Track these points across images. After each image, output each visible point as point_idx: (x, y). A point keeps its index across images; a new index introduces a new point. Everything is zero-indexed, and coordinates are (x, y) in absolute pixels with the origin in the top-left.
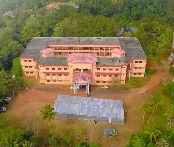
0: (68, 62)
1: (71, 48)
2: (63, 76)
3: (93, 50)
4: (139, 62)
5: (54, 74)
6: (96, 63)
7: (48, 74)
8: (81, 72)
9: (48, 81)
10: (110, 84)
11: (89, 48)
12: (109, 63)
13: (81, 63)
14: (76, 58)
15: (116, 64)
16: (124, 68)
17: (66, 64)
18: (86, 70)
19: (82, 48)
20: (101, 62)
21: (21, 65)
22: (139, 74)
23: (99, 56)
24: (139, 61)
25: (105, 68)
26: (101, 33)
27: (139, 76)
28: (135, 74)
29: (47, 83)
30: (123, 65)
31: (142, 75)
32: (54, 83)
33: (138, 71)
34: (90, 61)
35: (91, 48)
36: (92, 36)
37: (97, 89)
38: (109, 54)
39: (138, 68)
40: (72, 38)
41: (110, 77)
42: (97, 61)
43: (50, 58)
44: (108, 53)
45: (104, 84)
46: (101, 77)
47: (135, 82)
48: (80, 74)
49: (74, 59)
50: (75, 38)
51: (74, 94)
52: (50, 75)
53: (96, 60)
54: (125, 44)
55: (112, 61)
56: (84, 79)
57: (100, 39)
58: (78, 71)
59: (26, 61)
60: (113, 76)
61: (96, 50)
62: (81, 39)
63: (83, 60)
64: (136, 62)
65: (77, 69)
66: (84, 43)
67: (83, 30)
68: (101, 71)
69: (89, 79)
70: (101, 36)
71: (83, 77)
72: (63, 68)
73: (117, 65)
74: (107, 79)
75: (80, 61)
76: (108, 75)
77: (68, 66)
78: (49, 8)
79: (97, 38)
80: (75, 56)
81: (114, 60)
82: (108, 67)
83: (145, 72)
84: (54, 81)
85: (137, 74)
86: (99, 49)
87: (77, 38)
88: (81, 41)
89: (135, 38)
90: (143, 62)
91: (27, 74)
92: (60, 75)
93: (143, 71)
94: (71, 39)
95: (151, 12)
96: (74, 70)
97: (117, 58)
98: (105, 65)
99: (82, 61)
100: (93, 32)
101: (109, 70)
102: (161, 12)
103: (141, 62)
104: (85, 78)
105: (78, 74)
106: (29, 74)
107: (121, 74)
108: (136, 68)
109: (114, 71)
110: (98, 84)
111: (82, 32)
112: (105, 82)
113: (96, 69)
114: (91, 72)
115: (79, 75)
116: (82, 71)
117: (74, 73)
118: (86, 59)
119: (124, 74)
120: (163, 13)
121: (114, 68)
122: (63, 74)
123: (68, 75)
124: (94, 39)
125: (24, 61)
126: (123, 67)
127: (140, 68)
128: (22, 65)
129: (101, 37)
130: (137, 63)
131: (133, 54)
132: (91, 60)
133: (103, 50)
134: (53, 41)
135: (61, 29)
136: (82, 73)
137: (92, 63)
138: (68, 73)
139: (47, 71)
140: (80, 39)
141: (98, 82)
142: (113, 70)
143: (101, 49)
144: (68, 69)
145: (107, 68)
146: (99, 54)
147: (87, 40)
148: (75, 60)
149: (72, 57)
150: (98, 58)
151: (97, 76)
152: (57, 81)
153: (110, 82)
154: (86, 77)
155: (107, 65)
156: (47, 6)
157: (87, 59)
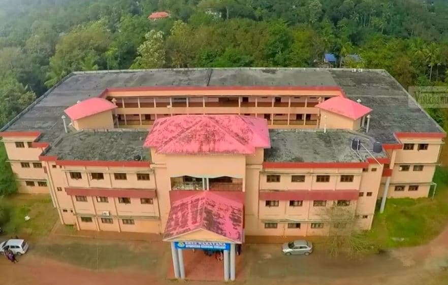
0: (148, 150)
1: (179, 102)
2: (135, 203)
3: (253, 104)
4: (416, 147)
5: (103, 196)
6: (262, 153)
7: (81, 195)
8: (202, 191)
9: (87, 219)
10: (318, 232)
11: (240, 101)
12: (316, 153)
13: (200, 152)
14: (183, 132)
15: (341, 158)
16: (374, 170)
17: (141, 159)
18: (221, 182)
19: (217, 100)
20: (282, 148)
21: (7, 158)
22: (414, 187)
23: (272, 126)
24: (417, 141)
25: (298, 172)
26: (276, 59)
27: (414, 195)
28: (400, 188)
29: (84, 226)
30: (372, 161)
31: (423, 192)
32: (106, 227)
33: (410, 177)
34: (236, 145)
35: (245, 99)
36: (249, 64)
37: (268, 253)
38: (304, 118)
39: (411, 168)
40: (187, 71)
41: (317, 208)
42: (268, 146)
43: (96, 133)
44: (299, 117)
45: (294, 232)
46: (284, 205)
47: (403, 220)
48: (198, 200)
49: (171, 140)
50: (198, 72)
51: (176, 280)
52: (89, 199)
53: (261, 141)
54: (355, 86)
55: (323, 144)
56: (212, 224)
57: (274, 72)
58: (190, 187)
59: (20, 145)
60: (330, 204)
61: (260, 104)
62: (214, 72)
63: (209, 142)
64: (409, 147)
65: (187, 179)
66: (223, 84)
67: (224, 51)
68: (286, 184)
69: (235, 220)
70: (276, 64)
71: (209, 213)
72: (131, 172)
73: (348, 159)
74: (306, 213)
75: (194, 146)
76: (310, 199)
77: (152, 166)
78: (155, 19)
79: (264, 71)
80: (178, 125)
81: (333, 142)
82: (312, 171)
83: (434, 179)
84: (107, 220)
85: (407, 188)
86: (273, 101)
87: (201, 71)
88: (214, 78)
89: (378, 70)
90: (429, 147)
91: (30, 189)
92: (125, 200)
93: (427, 176)
94: (185, 73)
95: (380, 30)
96: (174, 182)
97: (343, 131)
98: (298, 162)
99: (205, 148)
100: (252, 56)
101: (315, 178)
102: (400, 32)
103: (423, 147)
104: (219, 216)
105: (188, 199)
106: (36, 190)
107: (361, 194)
108: (405, 168)
109: (335, 185)
110: (271, 232)
111: (220, 55)
112: (298, 225)
113: (265, 178)
114: (244, 190)
115: (195, 203)
116: (206, 185)
117: (173, 196)
118: (222, 138)
119: (369, 194)
120: (406, 34)
121: (335, 174)
122: (135, 197)
123: (155, 201)
124: (255, 72)
125: (14, 145)
126: (372, 166)
127: (419, 167)
128: (10, 157)
129: (278, 68)
130: (412, 148)
131: (389, 118)
132: (244, 141)
133: (286, 105)
134: (128, 81)
135: (160, 48)
136: (203, 195)
137: (247, 156)
138: (156, 193)
139: (75, 183)
140: (212, 73)
141: (272, 225)
142: (331, 179)
143: (278, 101)
144: (151, 177)
145: (310, 174)
146: (272, 118)
147: (234, 77)
148: (175, 141)
149: (166, 129)
150: (271, 131)
151: (268, 203)
152: (115, 221)
153: (314, 225)
154: (222, 213)
155: (306, 161)
156: (151, 16)
157: (228, 137)
